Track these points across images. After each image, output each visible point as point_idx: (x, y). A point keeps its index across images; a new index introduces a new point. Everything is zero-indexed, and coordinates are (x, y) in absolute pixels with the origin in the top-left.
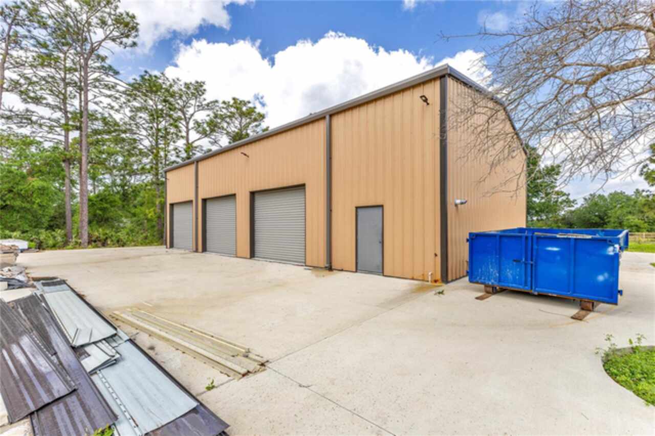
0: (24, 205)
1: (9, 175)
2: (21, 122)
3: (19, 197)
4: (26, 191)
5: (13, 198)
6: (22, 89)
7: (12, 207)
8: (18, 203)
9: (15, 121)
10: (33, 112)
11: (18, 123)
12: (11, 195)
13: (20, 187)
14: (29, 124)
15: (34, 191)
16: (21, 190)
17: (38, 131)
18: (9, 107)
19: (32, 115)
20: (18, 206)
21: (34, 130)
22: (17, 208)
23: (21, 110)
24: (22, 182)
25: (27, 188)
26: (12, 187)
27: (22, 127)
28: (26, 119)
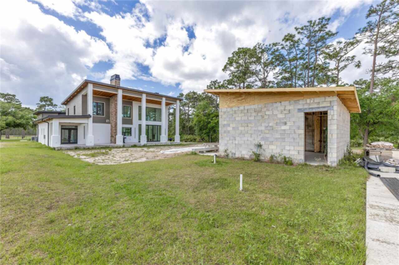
0: (389, 121)
1: (380, 103)
2: (385, 70)
3: (386, 116)
4: (391, 112)
5: (383, 117)
6: (386, 50)
7: (382, 123)
8: (385, 120)
9: (382, 71)
10: (393, 61)
11: (383, 72)
12: (381, 115)
13: (387, 110)
14: (390, 70)
15: (397, 111)
16: (388, 112)
17: (397, 72)
18: (379, 64)
19: (393, 64)
20: (385, 122)
21: (394, 72)
22: (385, 123)
23: (386, 63)
24: (388, 107)
25: (392, 110)
26: (382, 111)
27: (386, 73)
28: (389, 67)
